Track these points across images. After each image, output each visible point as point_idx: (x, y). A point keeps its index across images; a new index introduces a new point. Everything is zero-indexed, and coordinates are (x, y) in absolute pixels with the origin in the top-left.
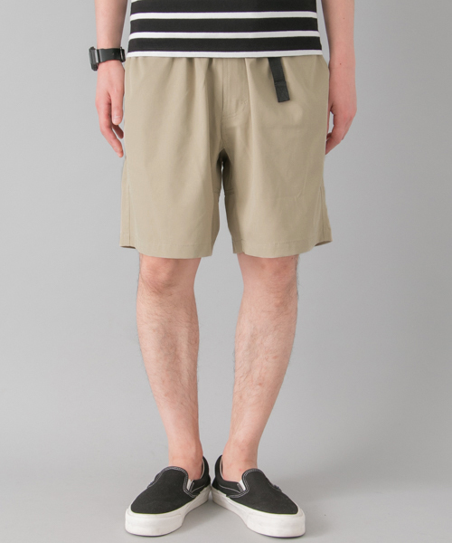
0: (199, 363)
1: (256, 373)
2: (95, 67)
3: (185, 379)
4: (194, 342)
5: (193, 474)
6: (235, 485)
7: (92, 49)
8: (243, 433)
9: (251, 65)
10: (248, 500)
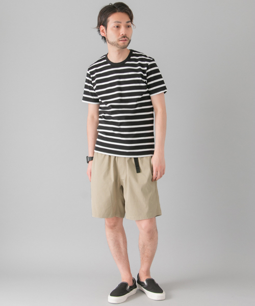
0: (128, 249)
1: (146, 254)
2: (88, 162)
3: (124, 254)
4: (125, 242)
5: (130, 284)
6: (143, 283)
7: (87, 157)
8: (144, 269)
9: (128, 161)
10: (148, 288)
